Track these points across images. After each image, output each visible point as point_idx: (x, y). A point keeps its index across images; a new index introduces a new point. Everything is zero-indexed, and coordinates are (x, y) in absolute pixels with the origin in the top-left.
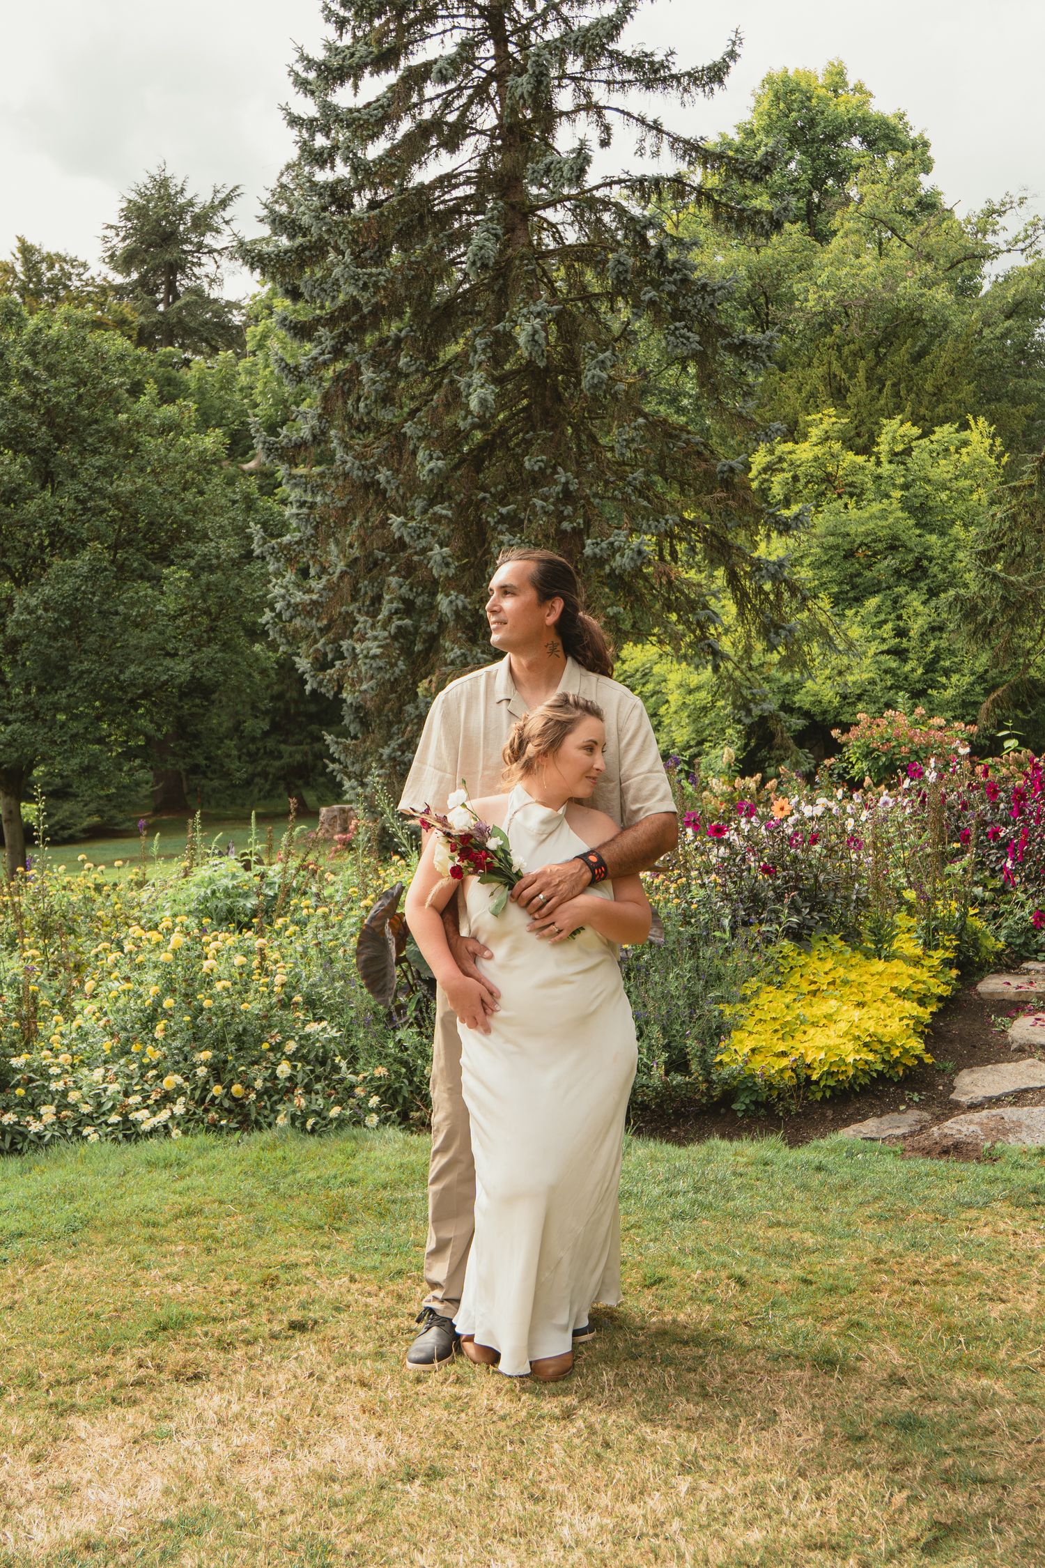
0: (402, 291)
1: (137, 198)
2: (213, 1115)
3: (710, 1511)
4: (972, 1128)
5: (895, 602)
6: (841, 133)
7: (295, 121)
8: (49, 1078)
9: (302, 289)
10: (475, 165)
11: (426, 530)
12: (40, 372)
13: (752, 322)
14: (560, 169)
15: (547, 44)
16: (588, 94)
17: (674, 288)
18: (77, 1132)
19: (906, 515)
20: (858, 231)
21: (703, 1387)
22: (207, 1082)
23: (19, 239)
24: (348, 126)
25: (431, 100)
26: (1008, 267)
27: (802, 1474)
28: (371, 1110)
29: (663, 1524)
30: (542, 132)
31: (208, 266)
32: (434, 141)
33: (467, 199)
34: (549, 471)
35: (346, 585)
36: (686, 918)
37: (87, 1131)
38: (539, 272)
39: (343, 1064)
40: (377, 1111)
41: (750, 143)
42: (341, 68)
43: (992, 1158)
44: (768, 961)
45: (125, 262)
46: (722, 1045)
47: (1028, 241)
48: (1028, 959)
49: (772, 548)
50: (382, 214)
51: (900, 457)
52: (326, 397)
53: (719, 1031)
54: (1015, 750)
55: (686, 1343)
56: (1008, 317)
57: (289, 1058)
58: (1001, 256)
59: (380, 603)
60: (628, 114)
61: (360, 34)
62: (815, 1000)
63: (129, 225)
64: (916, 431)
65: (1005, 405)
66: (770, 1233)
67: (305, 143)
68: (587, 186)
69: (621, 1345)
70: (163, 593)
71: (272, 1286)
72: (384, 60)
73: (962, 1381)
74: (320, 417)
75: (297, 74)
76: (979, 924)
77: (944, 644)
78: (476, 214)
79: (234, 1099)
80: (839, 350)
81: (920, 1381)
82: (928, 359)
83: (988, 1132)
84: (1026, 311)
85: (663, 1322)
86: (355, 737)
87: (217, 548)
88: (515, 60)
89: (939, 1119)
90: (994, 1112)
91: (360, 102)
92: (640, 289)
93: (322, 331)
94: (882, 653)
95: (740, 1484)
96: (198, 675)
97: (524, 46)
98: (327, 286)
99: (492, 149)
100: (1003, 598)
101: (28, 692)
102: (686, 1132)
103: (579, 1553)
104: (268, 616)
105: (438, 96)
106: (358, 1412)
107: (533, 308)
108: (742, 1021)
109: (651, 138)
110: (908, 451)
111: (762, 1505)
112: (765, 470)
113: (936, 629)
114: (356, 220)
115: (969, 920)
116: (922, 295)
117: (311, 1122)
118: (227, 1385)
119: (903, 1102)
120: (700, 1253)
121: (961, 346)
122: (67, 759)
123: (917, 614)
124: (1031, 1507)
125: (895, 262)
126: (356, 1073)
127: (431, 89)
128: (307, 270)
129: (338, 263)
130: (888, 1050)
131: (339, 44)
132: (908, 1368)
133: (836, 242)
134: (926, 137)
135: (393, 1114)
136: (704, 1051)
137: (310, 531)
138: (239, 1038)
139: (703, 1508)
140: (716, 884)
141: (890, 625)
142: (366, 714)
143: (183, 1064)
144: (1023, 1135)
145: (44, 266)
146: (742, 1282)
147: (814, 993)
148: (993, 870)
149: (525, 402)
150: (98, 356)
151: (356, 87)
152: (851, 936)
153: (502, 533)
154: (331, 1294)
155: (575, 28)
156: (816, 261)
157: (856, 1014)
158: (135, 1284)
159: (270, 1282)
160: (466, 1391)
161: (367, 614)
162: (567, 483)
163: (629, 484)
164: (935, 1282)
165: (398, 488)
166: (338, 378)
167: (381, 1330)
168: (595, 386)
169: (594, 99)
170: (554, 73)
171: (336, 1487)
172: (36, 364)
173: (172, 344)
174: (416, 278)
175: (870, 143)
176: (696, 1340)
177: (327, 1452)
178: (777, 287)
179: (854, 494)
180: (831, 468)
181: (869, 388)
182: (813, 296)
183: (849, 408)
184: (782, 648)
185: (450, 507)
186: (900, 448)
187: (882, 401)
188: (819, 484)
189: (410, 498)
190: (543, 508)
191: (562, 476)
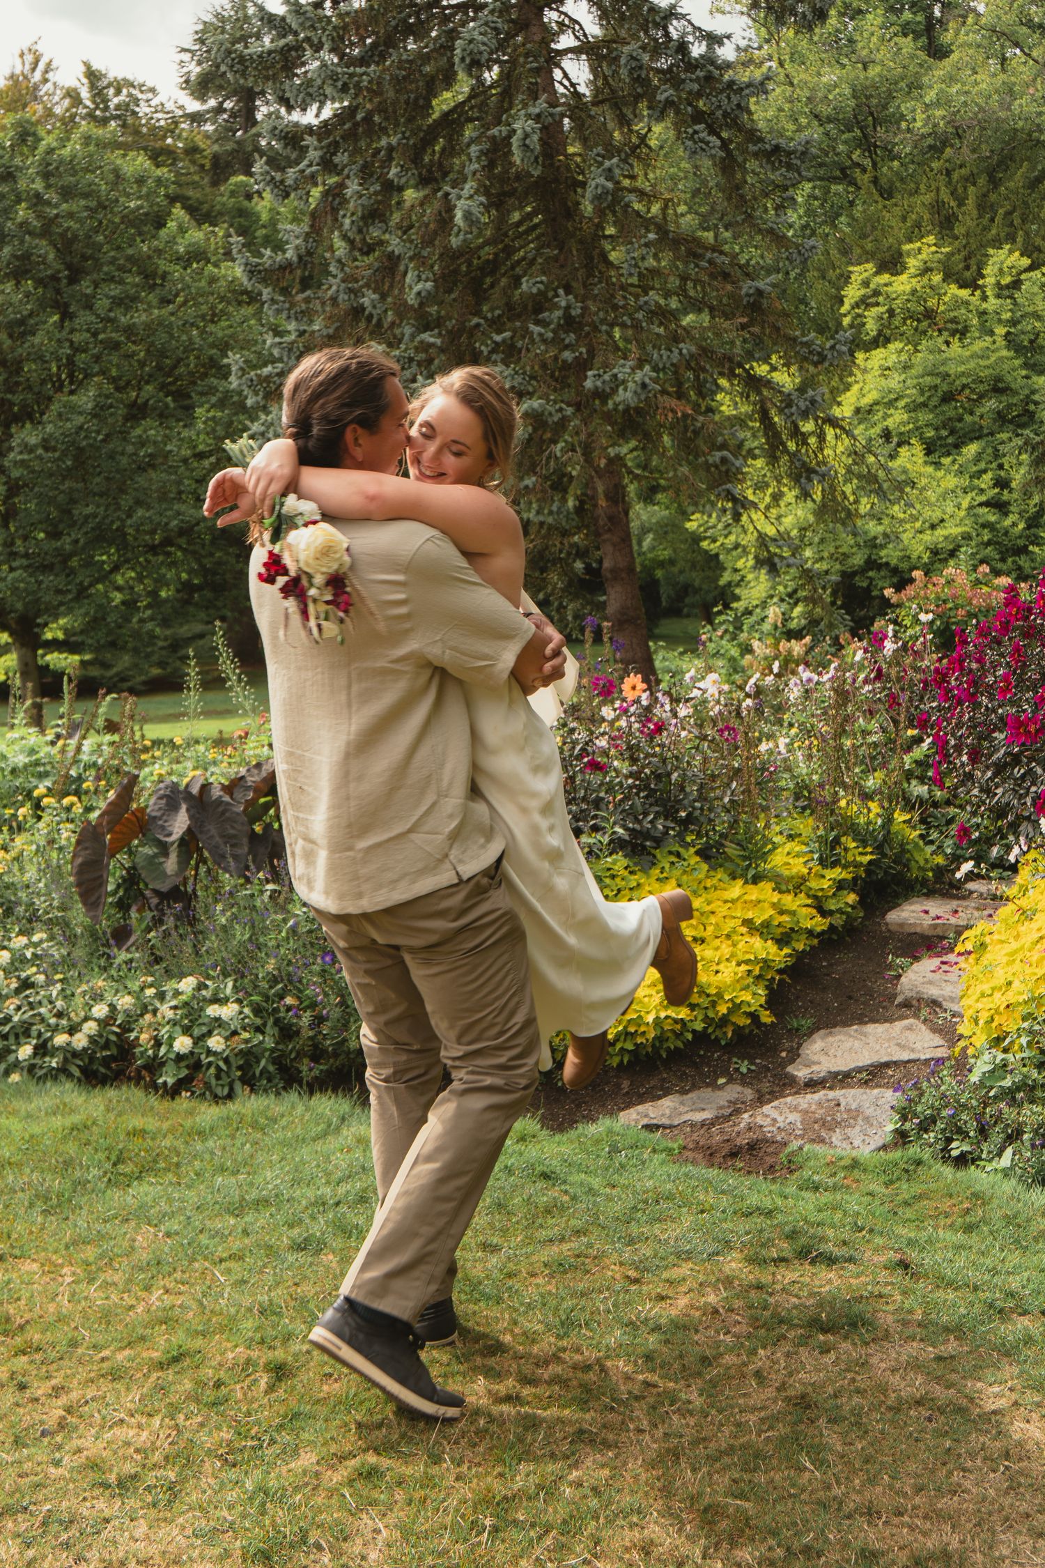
0: (391, 93)
11: (410, 359)
12: (51, 195)
19: (1011, 354)
20: (975, 44)
34: (549, 294)
45: (201, 87)
50: (371, 7)
51: (1007, 290)
52: (314, 215)
64: (1026, 262)
74: (307, 236)
80: (948, 175)
92: (658, 88)
107: (531, 110)
110: (1017, 284)
112: (858, 304)
114: (341, 15)
125: (1014, 79)
133: (953, 58)
145: (111, 92)
149: (539, 218)
156: (926, 79)
162: (568, 307)
165: (385, 313)
166: (326, 194)
168: (598, 197)
174: (407, 78)
178: (885, 107)
179: (957, 331)
180: (932, 303)
181: (980, 216)
182: (920, 116)
183: (957, 238)
184: (818, 496)
185: (440, 335)
186: (1006, 280)
187: (994, 232)
188: (919, 320)
189: (399, 325)
190: (540, 335)
191: (562, 300)
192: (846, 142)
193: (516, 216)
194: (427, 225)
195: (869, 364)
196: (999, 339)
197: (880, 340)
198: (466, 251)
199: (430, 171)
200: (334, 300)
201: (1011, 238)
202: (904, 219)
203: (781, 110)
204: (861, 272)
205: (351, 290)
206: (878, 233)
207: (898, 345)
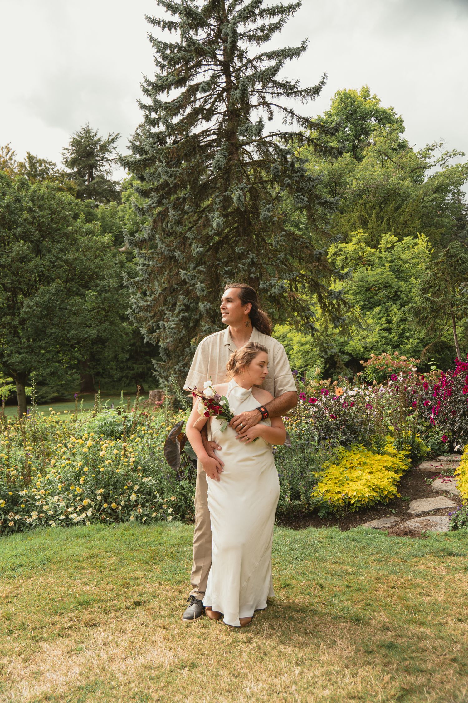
0: (186, 178)
1: (77, 137)
2: (103, 516)
3: (308, 682)
4: (417, 524)
5: (387, 309)
6: (367, 116)
7: (143, 107)
8: (35, 500)
9: (145, 177)
10: (217, 127)
11: (195, 276)
12: (36, 208)
13: (330, 194)
14: (252, 130)
15: (247, 77)
16: (264, 98)
17: (297, 179)
18: (46, 523)
19: (391, 273)
20: (373, 157)
21: (305, 630)
22: (101, 502)
23: (28, 153)
24: (165, 109)
25: (199, 99)
26: (435, 172)
27: (346, 667)
28: (169, 514)
29: (288, 687)
30: (245, 114)
31: (106, 166)
32: (200, 117)
33: (213, 141)
34: (246, 253)
35: (161, 299)
36: (300, 436)
37: (50, 522)
38: (243, 171)
39: (158, 495)
40: (172, 514)
41: (330, 120)
42: (162, 85)
43: (425, 537)
44: (333, 454)
45: (72, 164)
46: (314, 489)
47: (443, 161)
48: (440, 455)
49: (336, 286)
50: (178, 146)
51: (389, 249)
52: (154, 221)
53: (313, 483)
54: (435, 370)
55: (298, 611)
56: (435, 193)
57: (135, 492)
58: (432, 168)
59: (176, 306)
60: (280, 107)
61: (170, 71)
62: (352, 471)
63: (74, 149)
64: (396, 239)
65: (433, 229)
66: (333, 566)
67: (147, 116)
68: (263, 136)
69: (271, 612)
70: (86, 301)
71: (127, 587)
72: (180, 82)
73: (413, 629)
74: (152, 229)
75: (144, 87)
76: (420, 440)
77: (407, 327)
78: (217, 147)
79: (112, 509)
80: (365, 205)
81: (395, 628)
82: (401, 209)
83: (424, 526)
84: (442, 190)
85: (289, 603)
86: (165, 362)
87: (109, 283)
88: (234, 84)
89: (403, 520)
90: (426, 518)
91: (170, 99)
92: (284, 179)
93: (153, 194)
94: (381, 330)
95: (321, 670)
96: (100, 335)
97: (237, 78)
98: (155, 176)
99: (224, 120)
100: (431, 308)
101: (29, 341)
102: (299, 524)
103: (253, 699)
104: (129, 311)
105: (202, 98)
106: (162, 640)
107: (239, 186)
108: (322, 479)
109: (289, 117)
110: (393, 247)
111: (330, 680)
112: (334, 255)
113: (404, 320)
114: (167, 148)
115: (416, 439)
116: (399, 183)
117: (144, 519)
118: (107, 628)
119: (388, 513)
120: (304, 574)
121: (415, 204)
122: (45, 369)
123: (395, 314)
124: (442, 683)
125: (388, 170)
126: (163, 499)
127: (199, 95)
128: (147, 168)
129: (160, 166)
130: (382, 491)
131: (161, 75)
132: (390, 623)
133: (364, 161)
134: (402, 118)
135: (178, 516)
136: (306, 491)
137: (147, 276)
138: (115, 484)
139: (305, 681)
140: (312, 423)
141: (384, 319)
142: (169, 352)
143: (91, 494)
144: (438, 528)
145: (38, 165)
146: (321, 586)
147: (352, 468)
148: (426, 419)
149: (236, 225)
150: (60, 202)
151: (168, 93)
152: (367, 445)
153: (226, 278)
154: (151, 590)
155: (259, 71)
156: (356, 169)
157: (369, 476)
158: (70, 586)
159: (126, 585)
160: (207, 631)
161: (170, 311)
162: (253, 258)
163: (278, 259)
164: (402, 587)
165: (183, 259)
166: (159, 213)
167: (172, 606)
168: (265, 219)
169: (266, 100)
170: (250, 89)
171: (152, 671)
172: (34, 205)
173: (91, 198)
174: (192, 173)
175: (379, 120)
176: (303, 610)
177: (149, 656)
178: (340, 179)
179: (370, 265)
180: (362, 254)
181: (378, 221)
182: (354, 183)
183: (369, 230)
184: (340, 327)
186: (389, 246)
187: (383, 227)
188: (357, 260)
189: (188, 263)
190: (243, 268)
191: (251, 256)
196: (386, 268)
201: (390, 230)
202: (348, 222)
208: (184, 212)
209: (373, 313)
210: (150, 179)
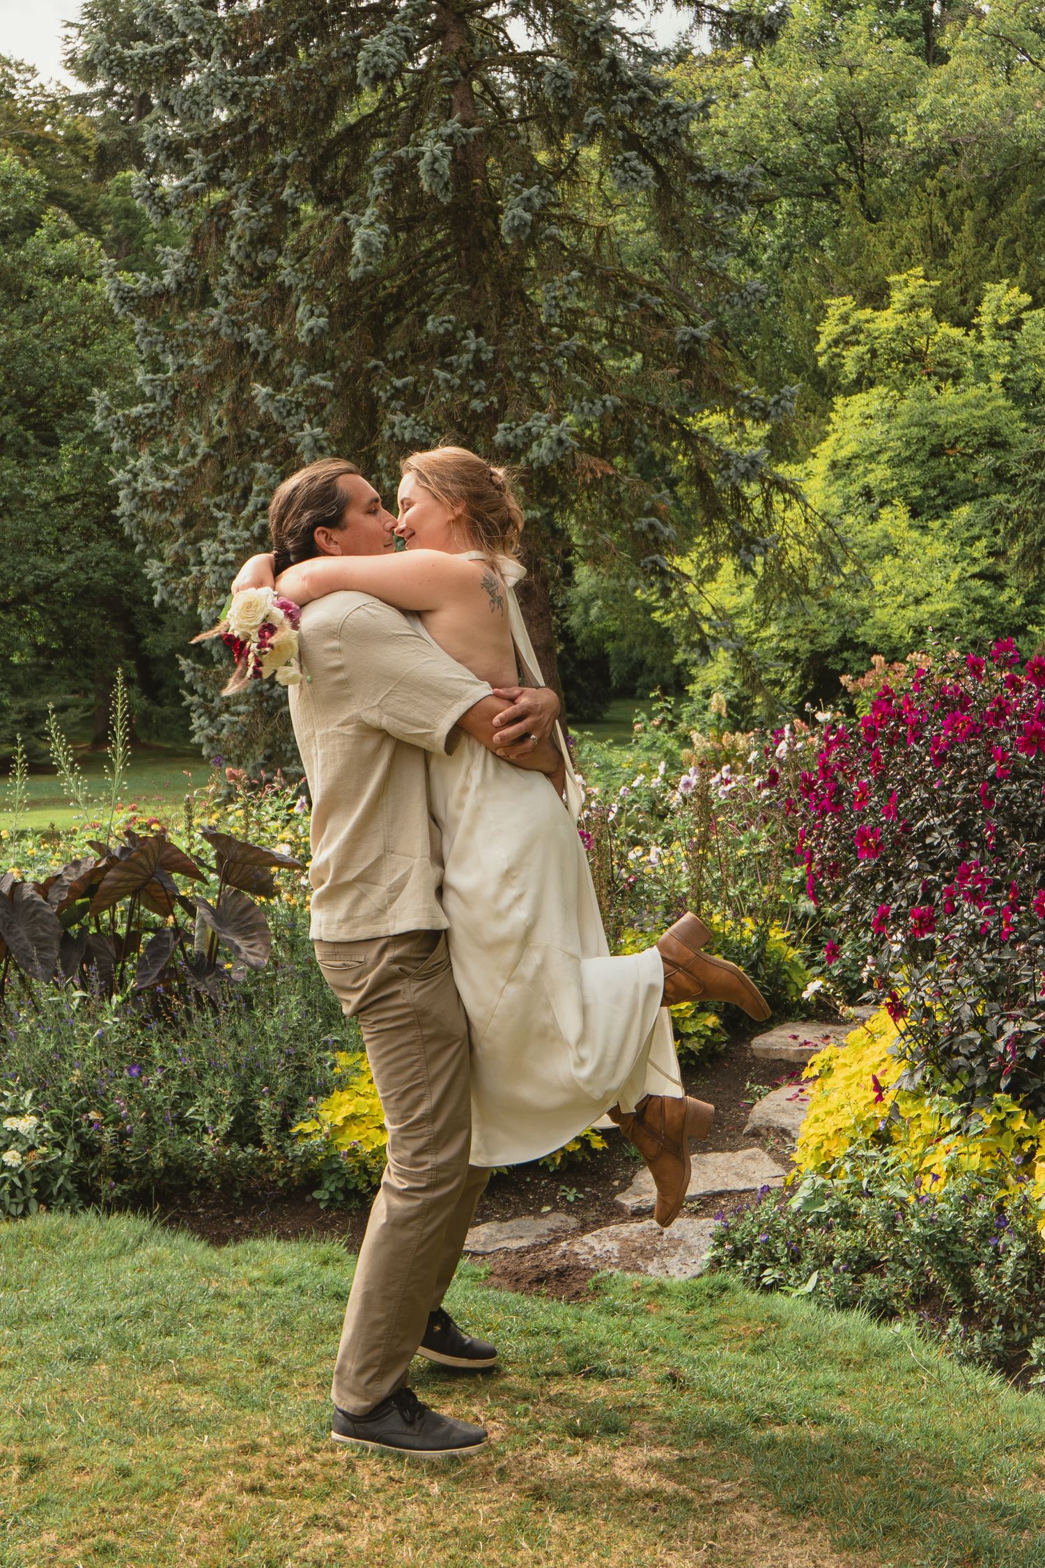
11: (298, 404)
19: (1009, 403)
34: (457, 335)
35: (208, 471)
50: (268, 9)
51: (1005, 330)
52: (197, 236)
64: (1026, 299)
74: (188, 260)
80: (943, 197)
92: (586, 109)
93: (193, 153)
107: (443, 130)
110: (1016, 324)
112: (836, 342)
129: (201, 69)
133: (949, 65)
156: (920, 88)
162: (478, 351)
163: (560, 353)
165: (273, 350)
166: (212, 212)
168: (515, 229)
178: (874, 117)
179: (949, 376)
180: (921, 342)
181: (979, 245)
182: (912, 129)
183: (951, 268)
184: (759, 569)
185: (333, 376)
186: (1004, 319)
187: (993, 262)
188: (907, 362)
189: (289, 364)
190: (446, 381)
191: (472, 342)
192: (828, 155)
193: (426, 244)
194: (323, 253)
195: (848, 413)
196: (995, 386)
197: (862, 383)
198: (369, 280)
199: (332, 189)
200: (215, 333)
201: (1013, 270)
202: (892, 245)
203: (753, 116)
204: (838, 305)
205: (234, 323)
206: (863, 259)
207: (881, 390)
208: (282, 209)
209: (951, 524)
210: (185, 107)
